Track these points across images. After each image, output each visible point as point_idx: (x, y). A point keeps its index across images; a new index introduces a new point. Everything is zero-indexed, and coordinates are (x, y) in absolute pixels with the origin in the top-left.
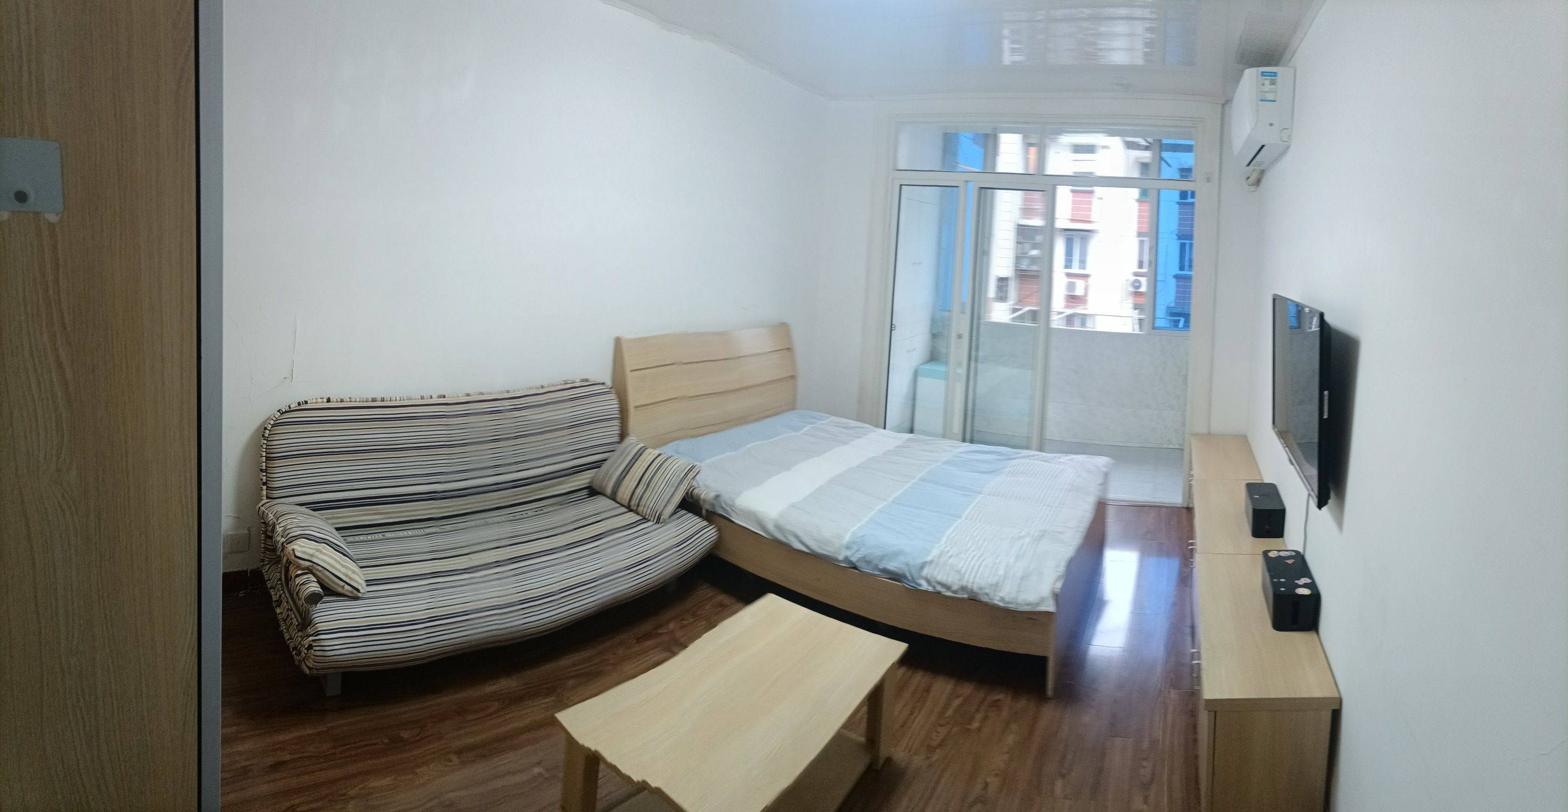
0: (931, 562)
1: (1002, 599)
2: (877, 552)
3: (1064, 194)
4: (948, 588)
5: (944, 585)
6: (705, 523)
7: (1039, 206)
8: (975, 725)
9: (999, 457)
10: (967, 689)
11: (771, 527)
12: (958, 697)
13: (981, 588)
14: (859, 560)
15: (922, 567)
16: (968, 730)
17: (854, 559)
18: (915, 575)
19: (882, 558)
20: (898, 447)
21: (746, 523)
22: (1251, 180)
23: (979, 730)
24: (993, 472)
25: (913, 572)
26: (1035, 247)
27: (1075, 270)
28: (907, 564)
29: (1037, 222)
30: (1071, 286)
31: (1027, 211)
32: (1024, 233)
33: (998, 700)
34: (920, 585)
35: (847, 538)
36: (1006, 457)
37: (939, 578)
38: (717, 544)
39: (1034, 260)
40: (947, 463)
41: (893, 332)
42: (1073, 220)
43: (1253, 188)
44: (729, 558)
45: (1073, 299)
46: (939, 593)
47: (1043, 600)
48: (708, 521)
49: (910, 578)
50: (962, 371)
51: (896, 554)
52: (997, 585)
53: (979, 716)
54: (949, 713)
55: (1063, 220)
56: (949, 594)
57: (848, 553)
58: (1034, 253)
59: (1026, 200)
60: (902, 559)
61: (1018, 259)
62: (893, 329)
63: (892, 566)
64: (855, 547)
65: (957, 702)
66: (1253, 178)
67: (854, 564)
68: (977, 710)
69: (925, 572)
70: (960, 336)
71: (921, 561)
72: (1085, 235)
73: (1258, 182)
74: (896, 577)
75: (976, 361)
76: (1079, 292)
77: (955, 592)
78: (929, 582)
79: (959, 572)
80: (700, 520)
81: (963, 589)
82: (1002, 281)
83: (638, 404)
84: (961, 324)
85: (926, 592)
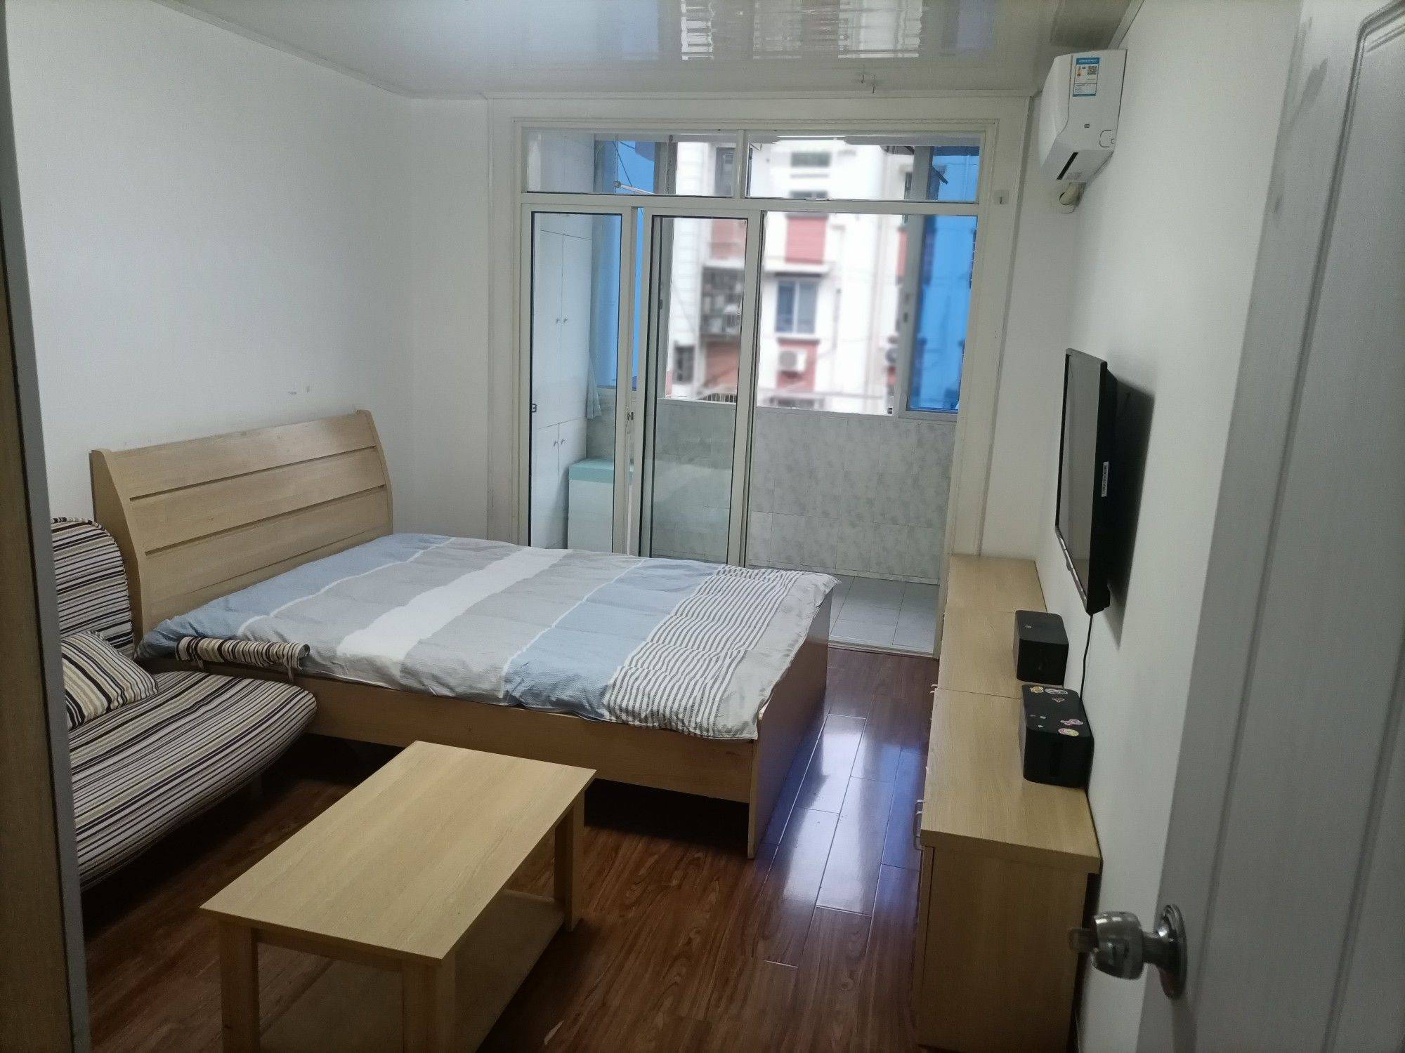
0: (613, 685)
2: (547, 681)
3: (776, 224)
4: (634, 714)
5: (630, 713)
6: (295, 689)
7: (739, 240)
8: (675, 882)
9: (688, 573)
10: (663, 847)
11: (396, 673)
12: (652, 855)
14: (524, 693)
15: (602, 694)
16: (667, 887)
17: (517, 694)
18: (595, 704)
19: (554, 687)
20: (554, 565)
21: (356, 676)
22: (1065, 198)
23: (679, 886)
24: (683, 589)
25: (592, 699)
26: (731, 299)
27: (794, 335)
28: (584, 691)
29: (735, 262)
30: (787, 358)
31: (719, 247)
32: (713, 280)
33: (698, 859)
34: (602, 716)
35: (506, 669)
36: (699, 573)
37: (624, 704)
38: (315, 717)
39: (730, 320)
40: (621, 580)
41: (533, 414)
42: (789, 259)
43: (1071, 208)
44: (335, 733)
45: (788, 376)
46: (625, 723)
47: (745, 724)
48: (298, 685)
49: (588, 707)
50: (636, 469)
51: (570, 680)
53: (678, 873)
54: (643, 871)
55: (775, 260)
56: (636, 722)
57: (509, 687)
58: (732, 309)
59: (715, 232)
60: (579, 685)
61: (705, 319)
62: (533, 410)
63: (566, 695)
64: (518, 679)
65: (651, 860)
66: (1070, 193)
67: (518, 700)
68: (676, 868)
69: (607, 698)
70: (631, 416)
71: (600, 685)
72: (812, 281)
73: (1077, 199)
74: (571, 708)
75: (655, 454)
76: (800, 366)
78: (611, 711)
80: (286, 686)
82: (684, 353)
83: (150, 549)
84: (630, 402)
85: (610, 723)
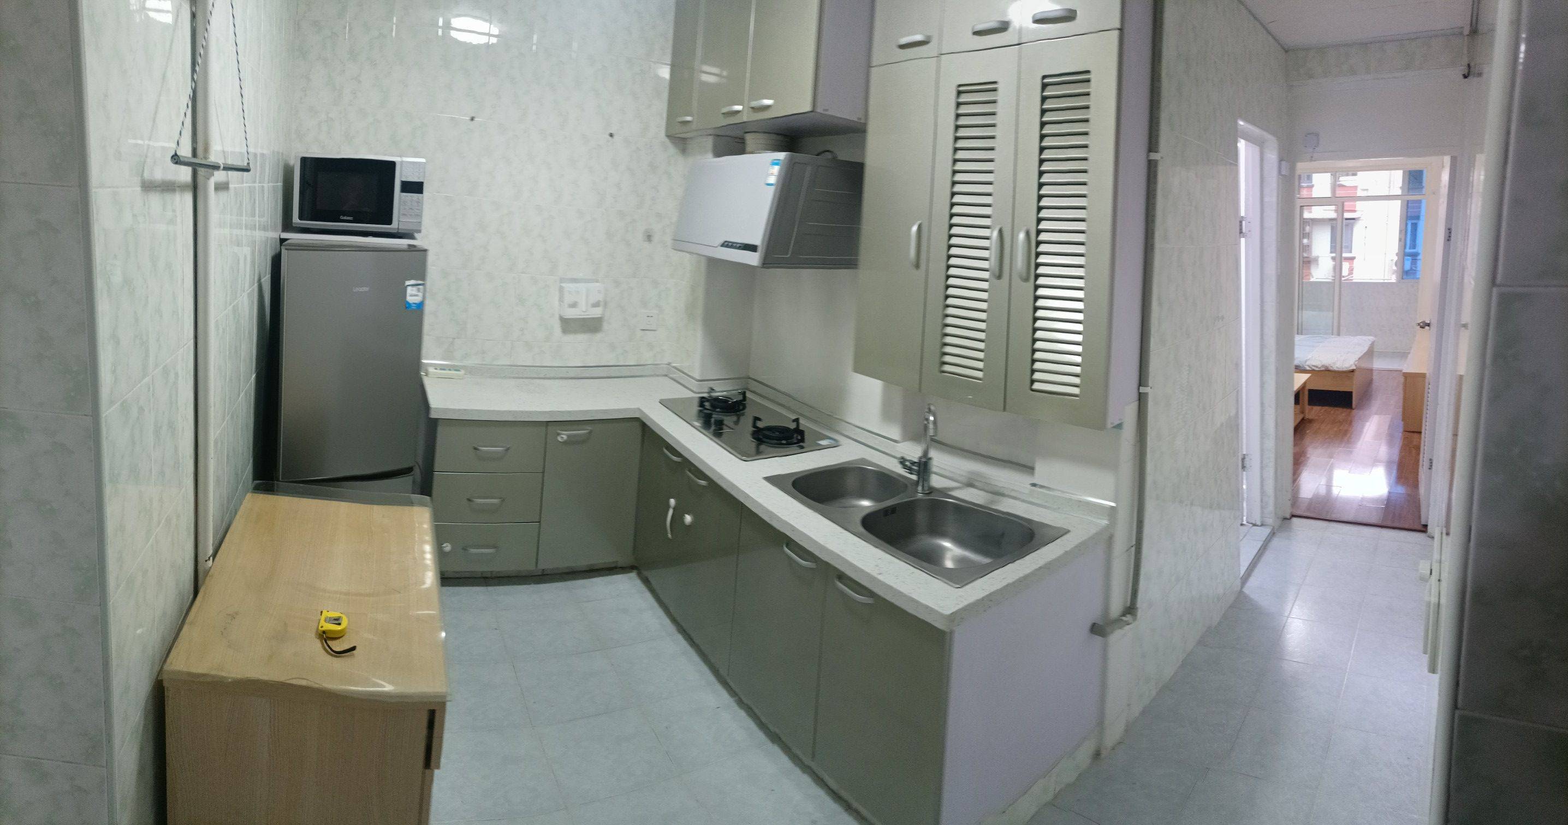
0: (1309, 359)
1: (1337, 367)
4: (1317, 367)
5: (1314, 366)
13: (1329, 365)
15: (1306, 362)
28: (1300, 361)
37: (1314, 364)
47: (1353, 365)
52: (1335, 363)
56: (1317, 369)
69: (1307, 363)
75: (1302, 309)
77: (1319, 368)
78: (1309, 367)
79: (1320, 361)
81: (1323, 366)
